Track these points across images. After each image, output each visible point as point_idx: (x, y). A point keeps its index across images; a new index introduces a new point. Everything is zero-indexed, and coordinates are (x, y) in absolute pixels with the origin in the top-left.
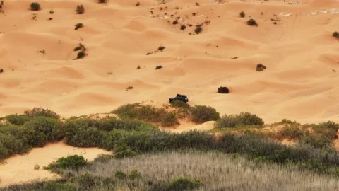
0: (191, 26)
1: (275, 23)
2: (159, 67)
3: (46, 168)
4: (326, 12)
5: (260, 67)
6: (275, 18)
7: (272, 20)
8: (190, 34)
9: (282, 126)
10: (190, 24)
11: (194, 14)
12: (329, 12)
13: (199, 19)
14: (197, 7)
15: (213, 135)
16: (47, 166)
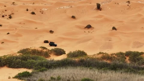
0: (6, 15)
1: (42, 13)
2: (8, 34)
3: (14, 78)
4: (62, 8)
5: (51, 32)
6: (41, 11)
7: (40, 12)
8: (7, 19)
9: (101, 55)
10: (5, 15)
11: (6, 10)
12: (64, 8)
13: (9, 13)
14: (5, 7)
15: (75, 60)
16: (14, 77)
